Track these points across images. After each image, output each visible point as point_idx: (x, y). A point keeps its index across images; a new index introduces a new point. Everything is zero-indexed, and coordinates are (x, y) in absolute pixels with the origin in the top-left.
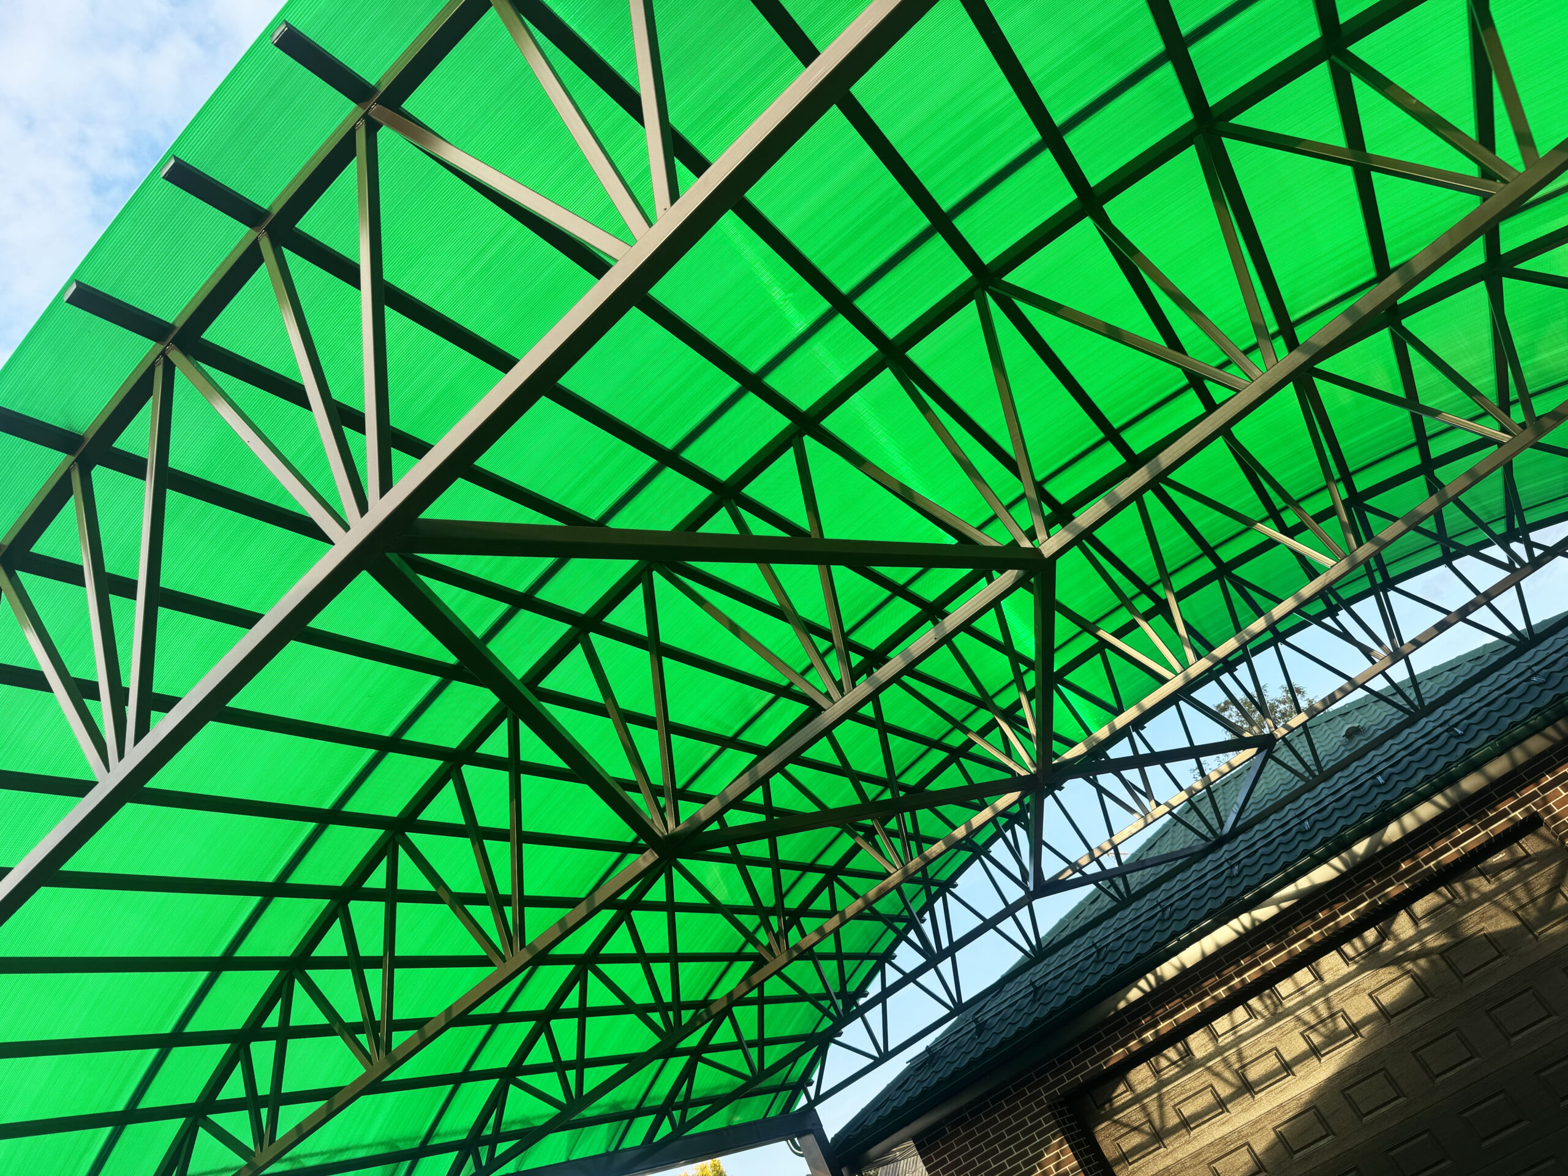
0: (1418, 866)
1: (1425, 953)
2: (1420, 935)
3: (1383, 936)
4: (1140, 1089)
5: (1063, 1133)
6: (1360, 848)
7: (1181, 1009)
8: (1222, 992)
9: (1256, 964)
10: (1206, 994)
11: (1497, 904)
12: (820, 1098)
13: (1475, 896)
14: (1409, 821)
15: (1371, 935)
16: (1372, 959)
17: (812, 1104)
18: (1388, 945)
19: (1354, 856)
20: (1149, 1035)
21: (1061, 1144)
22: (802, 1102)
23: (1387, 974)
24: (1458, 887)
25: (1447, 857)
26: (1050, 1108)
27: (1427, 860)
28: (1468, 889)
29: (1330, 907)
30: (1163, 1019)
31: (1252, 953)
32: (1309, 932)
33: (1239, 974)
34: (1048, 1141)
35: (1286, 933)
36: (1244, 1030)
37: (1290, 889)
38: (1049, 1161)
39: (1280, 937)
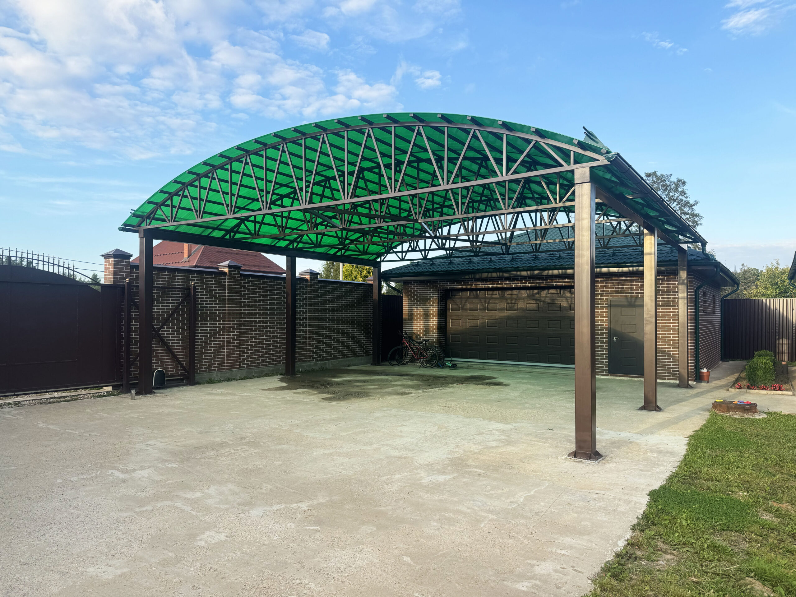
0: (552, 282)
1: (544, 302)
2: (546, 297)
3: (539, 293)
4: (463, 297)
5: (438, 297)
6: (536, 272)
7: (480, 285)
8: (491, 286)
9: (502, 284)
10: (487, 284)
11: (567, 300)
12: (383, 261)
13: (564, 295)
14: (550, 272)
15: (536, 291)
16: (532, 297)
17: (381, 261)
18: (537, 296)
19: (533, 273)
20: (469, 287)
21: (436, 299)
22: (379, 260)
23: (533, 302)
24: (562, 291)
25: (559, 284)
26: (438, 290)
27: (554, 282)
28: (564, 293)
29: (527, 281)
30: (474, 285)
31: (503, 281)
32: (518, 283)
33: (497, 284)
34: (434, 297)
35: (513, 281)
36: (494, 296)
37: (515, 273)
38: (431, 301)
39: (511, 281)
